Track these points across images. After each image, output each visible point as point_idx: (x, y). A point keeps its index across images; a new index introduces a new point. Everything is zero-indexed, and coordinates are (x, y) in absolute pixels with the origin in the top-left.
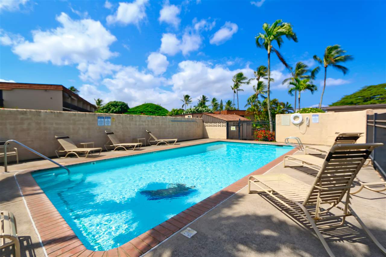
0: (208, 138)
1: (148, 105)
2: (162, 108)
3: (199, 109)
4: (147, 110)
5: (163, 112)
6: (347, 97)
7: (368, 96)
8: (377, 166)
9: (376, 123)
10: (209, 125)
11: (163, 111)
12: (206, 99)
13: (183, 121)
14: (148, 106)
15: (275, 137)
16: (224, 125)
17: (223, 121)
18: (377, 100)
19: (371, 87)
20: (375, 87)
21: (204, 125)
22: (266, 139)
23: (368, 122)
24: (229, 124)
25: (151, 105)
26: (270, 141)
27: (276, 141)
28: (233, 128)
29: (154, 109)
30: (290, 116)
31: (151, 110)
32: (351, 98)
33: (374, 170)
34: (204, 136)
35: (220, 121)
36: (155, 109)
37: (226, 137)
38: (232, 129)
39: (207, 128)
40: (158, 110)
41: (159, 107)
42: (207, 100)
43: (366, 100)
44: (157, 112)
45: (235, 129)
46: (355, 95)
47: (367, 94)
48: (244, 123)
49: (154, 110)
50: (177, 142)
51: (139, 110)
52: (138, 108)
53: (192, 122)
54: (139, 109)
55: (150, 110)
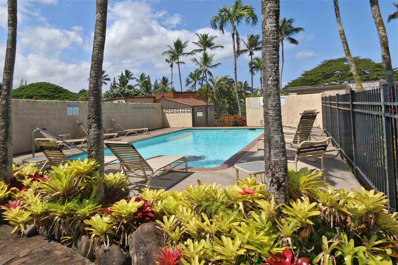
0: (169, 127)
1: (40, 85)
2: (64, 90)
3: (124, 91)
4: (40, 94)
5: (67, 97)
6: (306, 74)
7: (327, 73)
8: (335, 143)
9: (331, 104)
10: (170, 111)
11: (66, 94)
12: (131, 76)
13: (144, 108)
14: (40, 87)
15: (245, 121)
16: (189, 110)
17: (187, 106)
18: (337, 76)
19: (330, 61)
20: (335, 61)
21: (163, 112)
22: (236, 124)
23: (323, 103)
24: (196, 109)
25: (46, 86)
26: (241, 126)
27: (246, 126)
28: (200, 114)
29: (51, 91)
30: (259, 99)
31: (46, 92)
32: (311, 75)
33: (333, 147)
34: (165, 125)
35: (184, 107)
36: (53, 92)
37: (191, 125)
38: (198, 115)
39: (167, 115)
40: (58, 93)
41: (59, 89)
42: (133, 77)
43: (327, 77)
44: (57, 96)
45: (202, 115)
46: (315, 72)
47: (327, 70)
48: (208, 108)
49: (51, 93)
50: (148, 131)
51: (26, 93)
52: (24, 90)
53: (151, 109)
54: (26, 91)
55: (46, 94)
